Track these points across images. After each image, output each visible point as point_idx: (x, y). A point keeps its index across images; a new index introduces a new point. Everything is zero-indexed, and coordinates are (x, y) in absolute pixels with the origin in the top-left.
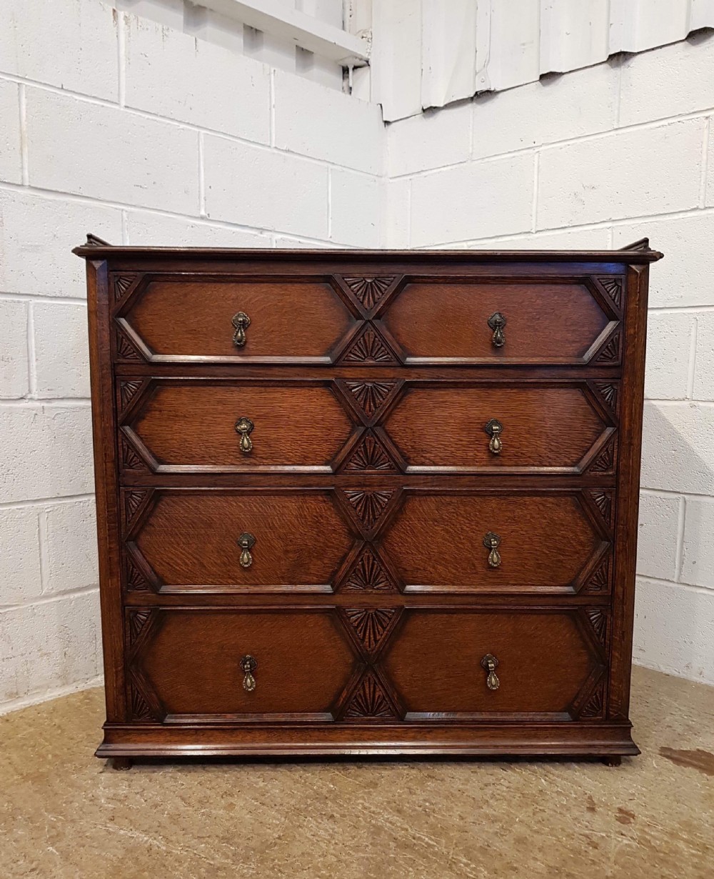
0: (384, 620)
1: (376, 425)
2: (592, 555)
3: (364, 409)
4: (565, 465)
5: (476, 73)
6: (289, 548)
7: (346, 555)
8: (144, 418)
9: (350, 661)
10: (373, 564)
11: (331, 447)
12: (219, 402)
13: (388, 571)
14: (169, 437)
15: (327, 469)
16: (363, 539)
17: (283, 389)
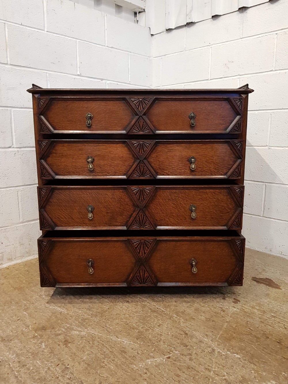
0: (148, 244)
1: (144, 159)
2: (234, 213)
3: (139, 153)
4: (221, 175)
5: (187, 15)
6: (108, 211)
7: (132, 214)
8: (49, 156)
9: (134, 261)
10: (143, 218)
11: (126, 168)
12: (80, 150)
13: (149, 221)
14: (60, 164)
15: (125, 177)
16: (139, 208)
17: (106, 144)
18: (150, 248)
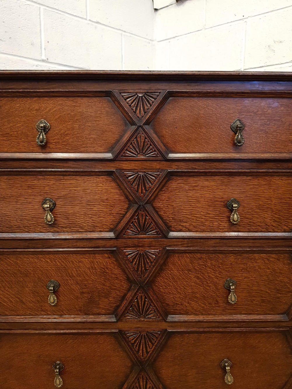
0: (153, 339)
1: (146, 203)
3: (137, 191)
6: (84, 290)
7: (125, 295)
9: (130, 365)
10: (145, 302)
11: (114, 219)
12: (29, 187)
13: (155, 306)
15: (111, 235)
16: (137, 284)
17: (78, 177)
18: (156, 344)
